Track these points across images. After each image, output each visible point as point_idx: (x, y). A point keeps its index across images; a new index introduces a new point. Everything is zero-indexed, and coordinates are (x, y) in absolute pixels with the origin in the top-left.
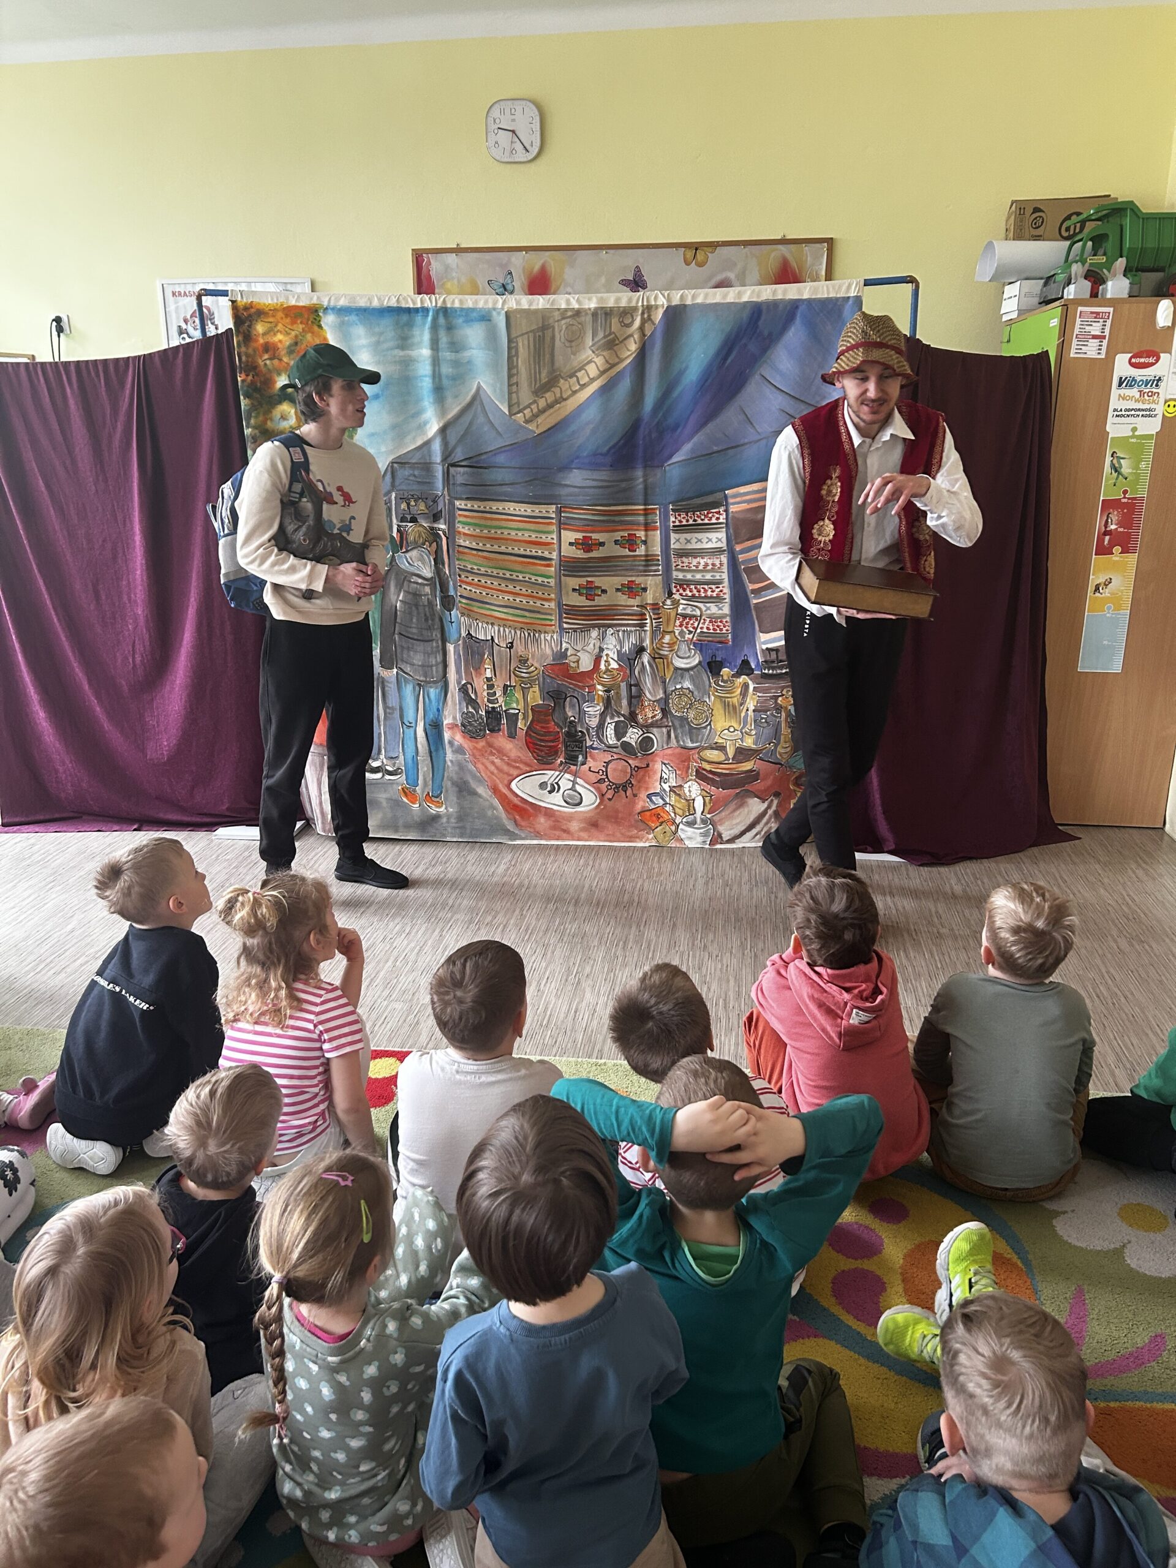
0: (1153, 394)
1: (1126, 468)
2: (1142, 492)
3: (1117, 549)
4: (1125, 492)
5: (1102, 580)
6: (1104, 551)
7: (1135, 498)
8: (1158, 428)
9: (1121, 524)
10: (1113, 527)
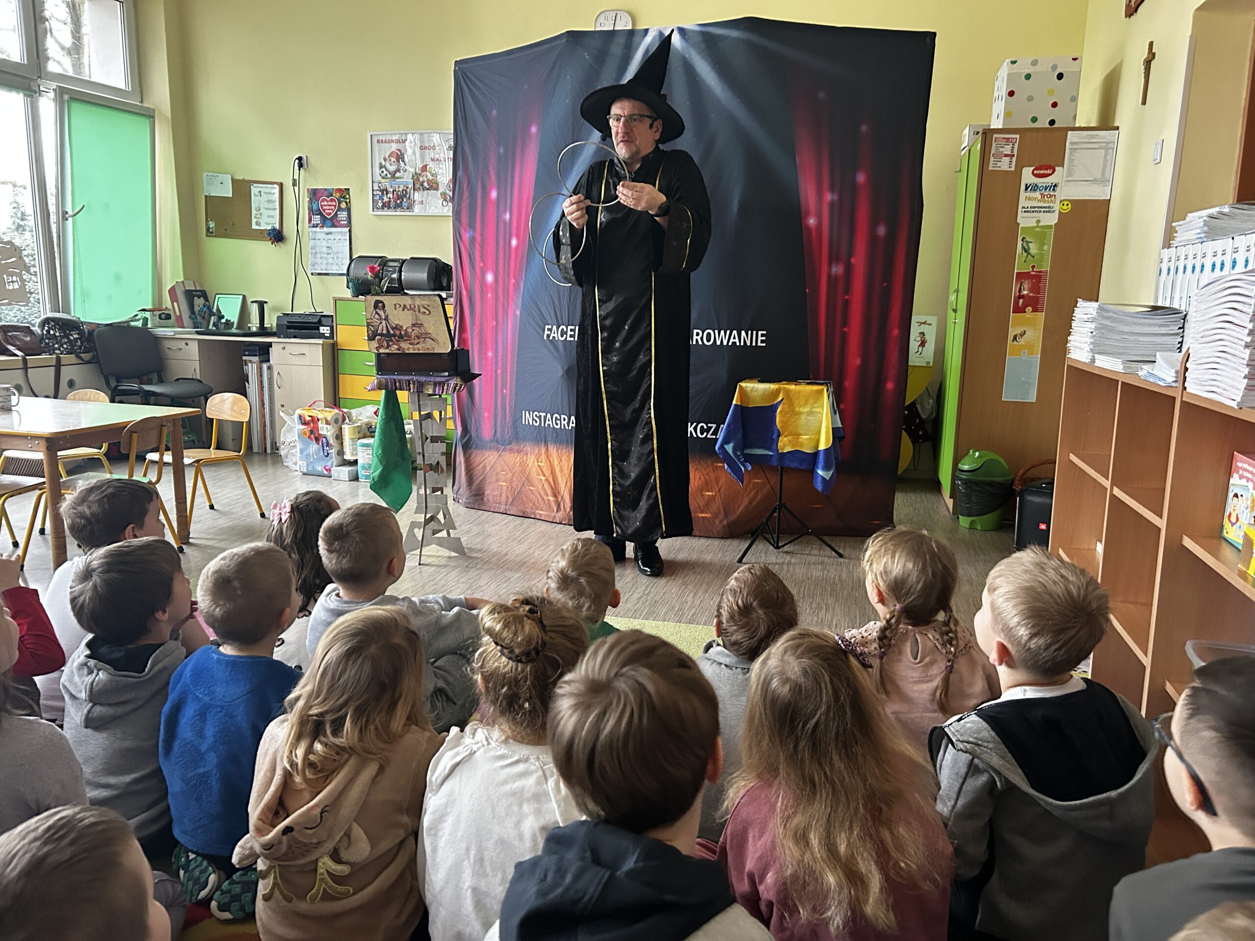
0: (1051, 196)
1: (1033, 250)
2: (1046, 267)
3: (1029, 309)
4: (1033, 267)
5: (1018, 331)
6: (1018, 310)
7: (1041, 272)
8: (1056, 221)
9: (1031, 290)
10: (1025, 292)
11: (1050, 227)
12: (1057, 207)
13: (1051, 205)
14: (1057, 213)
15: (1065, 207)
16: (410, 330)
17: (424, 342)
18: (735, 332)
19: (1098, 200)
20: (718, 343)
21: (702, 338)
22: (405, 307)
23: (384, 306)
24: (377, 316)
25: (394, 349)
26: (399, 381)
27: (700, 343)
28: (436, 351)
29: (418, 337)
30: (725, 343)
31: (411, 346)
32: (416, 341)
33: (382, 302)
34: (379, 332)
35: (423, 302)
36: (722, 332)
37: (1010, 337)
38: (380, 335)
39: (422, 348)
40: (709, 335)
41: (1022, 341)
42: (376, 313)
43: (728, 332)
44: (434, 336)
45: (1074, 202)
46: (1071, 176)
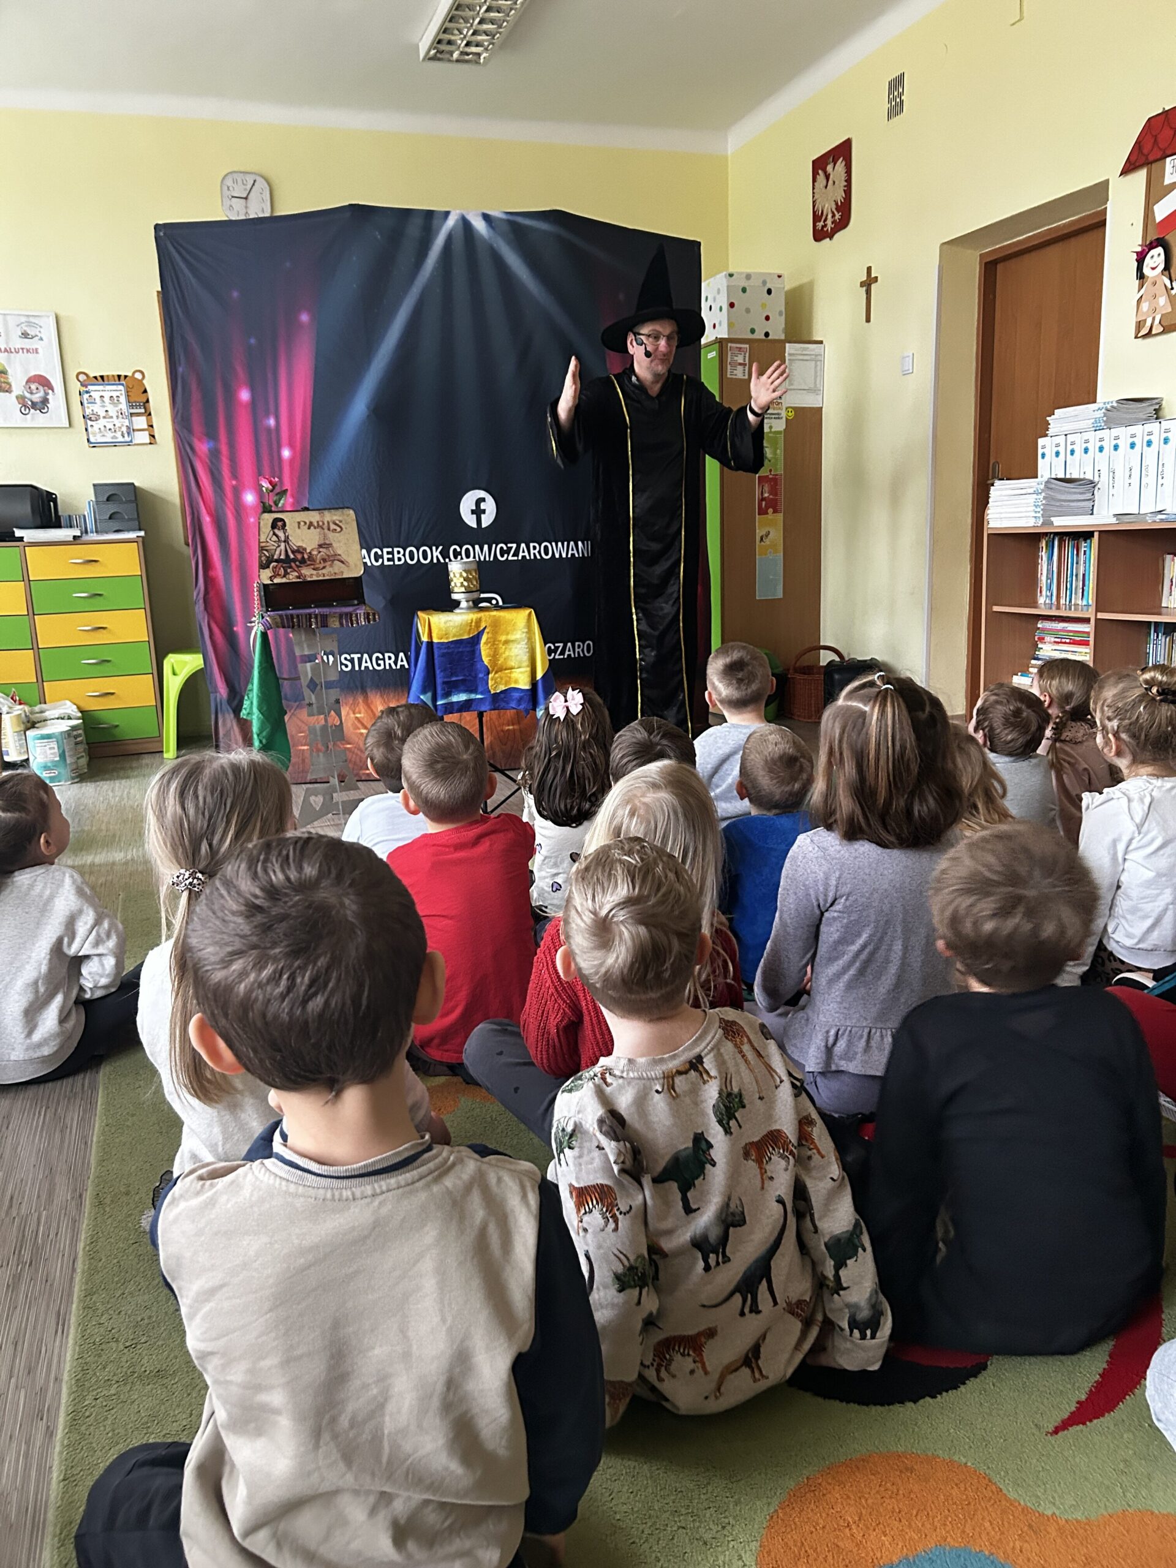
1: (769, 452)
2: (780, 470)
3: (770, 510)
4: (771, 471)
5: (764, 533)
6: (763, 512)
7: (776, 475)
8: (784, 427)
9: (770, 493)
10: (766, 495)
11: (779, 432)
12: (784, 414)
13: (779, 411)
14: (784, 419)
15: (790, 414)
16: (315, 553)
17: (331, 566)
18: (572, 543)
19: (813, 408)
20: (557, 556)
21: (539, 552)
22: (311, 524)
23: (284, 525)
24: (274, 538)
25: (292, 577)
26: (298, 616)
27: (539, 557)
28: (345, 576)
29: (324, 560)
30: (564, 556)
31: (315, 572)
32: (321, 566)
33: (282, 520)
34: (275, 557)
35: (335, 518)
36: (560, 544)
37: (758, 539)
38: (278, 561)
39: (327, 573)
40: (546, 548)
41: (767, 541)
42: (274, 534)
43: (566, 543)
44: (344, 557)
45: (796, 409)
46: (792, 384)
